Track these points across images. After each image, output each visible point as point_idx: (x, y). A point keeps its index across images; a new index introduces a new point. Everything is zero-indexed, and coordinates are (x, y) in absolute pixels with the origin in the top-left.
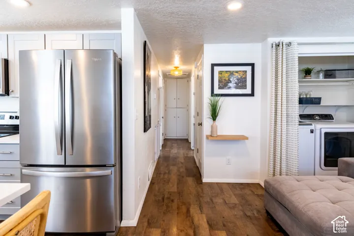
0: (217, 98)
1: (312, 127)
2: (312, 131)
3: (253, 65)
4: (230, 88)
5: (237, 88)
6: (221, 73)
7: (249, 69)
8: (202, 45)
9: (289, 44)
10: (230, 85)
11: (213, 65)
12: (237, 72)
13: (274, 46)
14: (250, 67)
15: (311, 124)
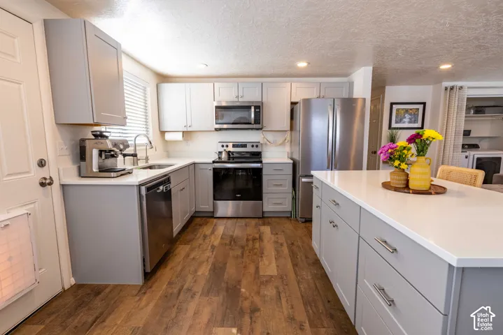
0: (394, 131)
1: (467, 154)
2: (466, 157)
3: (424, 104)
4: (404, 122)
5: (410, 122)
6: (398, 110)
7: (421, 107)
8: (384, 88)
9: (461, 88)
10: (405, 120)
11: (392, 104)
12: (411, 109)
13: (449, 89)
14: (422, 105)
15: (466, 152)
